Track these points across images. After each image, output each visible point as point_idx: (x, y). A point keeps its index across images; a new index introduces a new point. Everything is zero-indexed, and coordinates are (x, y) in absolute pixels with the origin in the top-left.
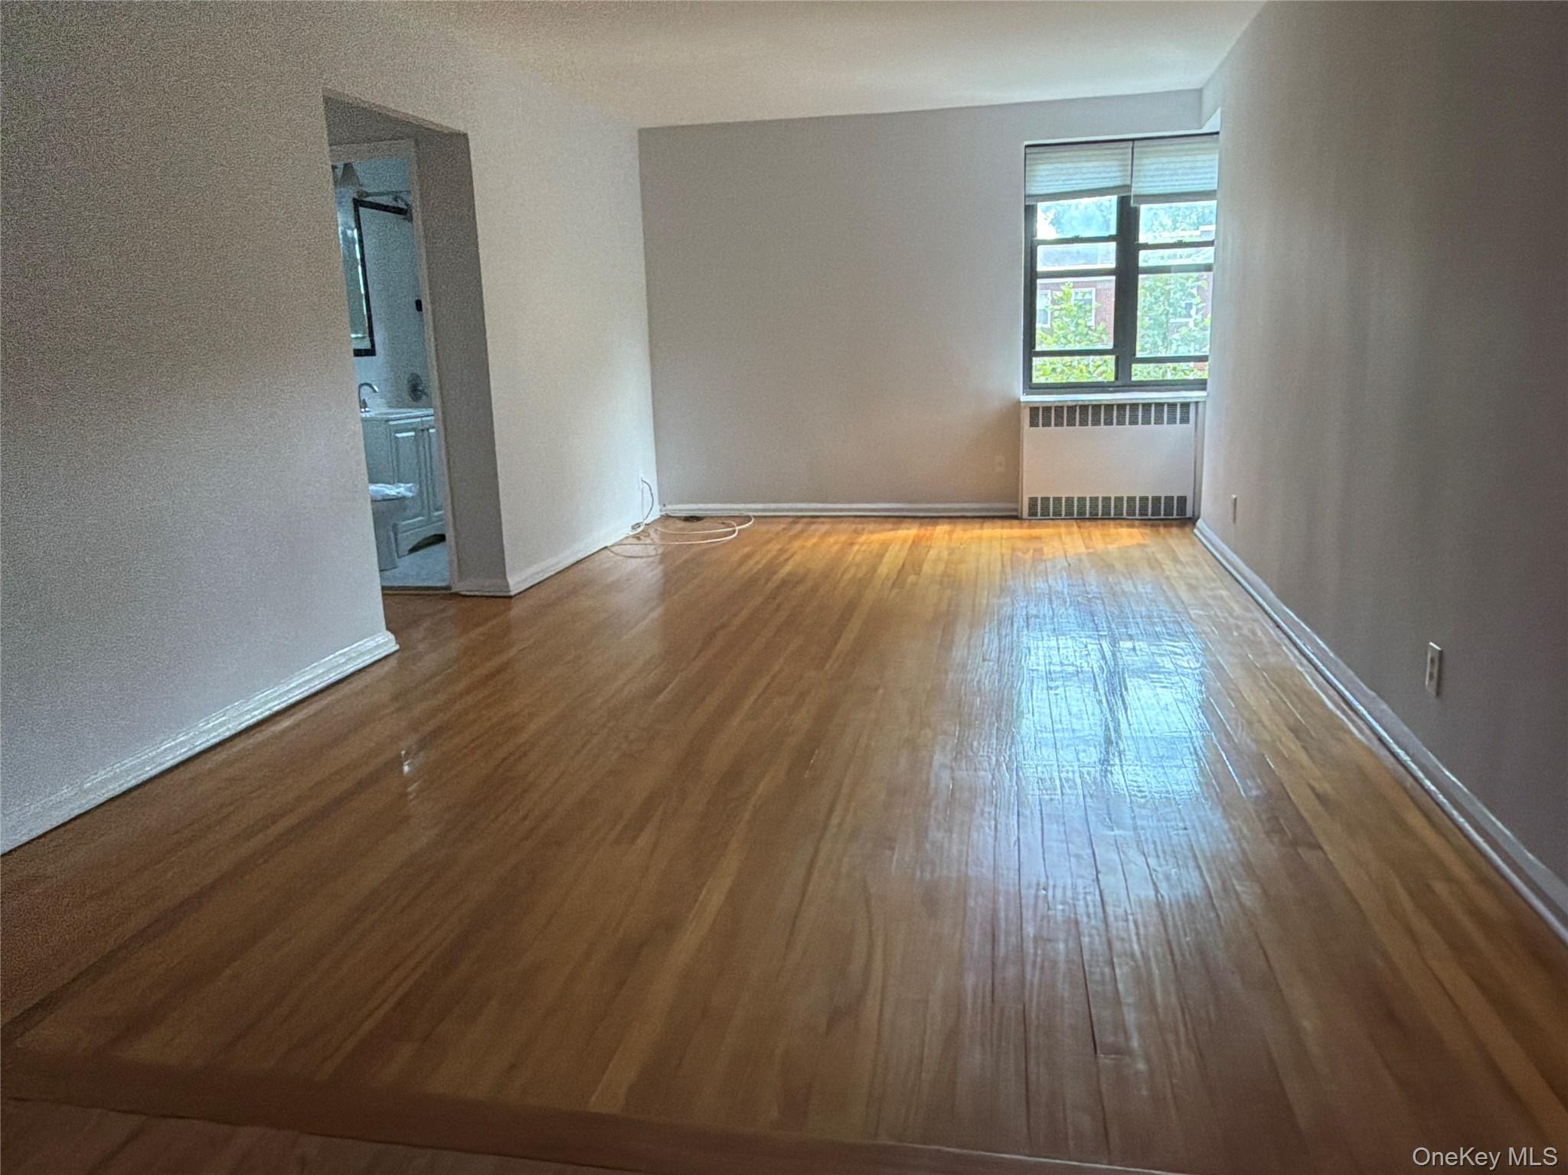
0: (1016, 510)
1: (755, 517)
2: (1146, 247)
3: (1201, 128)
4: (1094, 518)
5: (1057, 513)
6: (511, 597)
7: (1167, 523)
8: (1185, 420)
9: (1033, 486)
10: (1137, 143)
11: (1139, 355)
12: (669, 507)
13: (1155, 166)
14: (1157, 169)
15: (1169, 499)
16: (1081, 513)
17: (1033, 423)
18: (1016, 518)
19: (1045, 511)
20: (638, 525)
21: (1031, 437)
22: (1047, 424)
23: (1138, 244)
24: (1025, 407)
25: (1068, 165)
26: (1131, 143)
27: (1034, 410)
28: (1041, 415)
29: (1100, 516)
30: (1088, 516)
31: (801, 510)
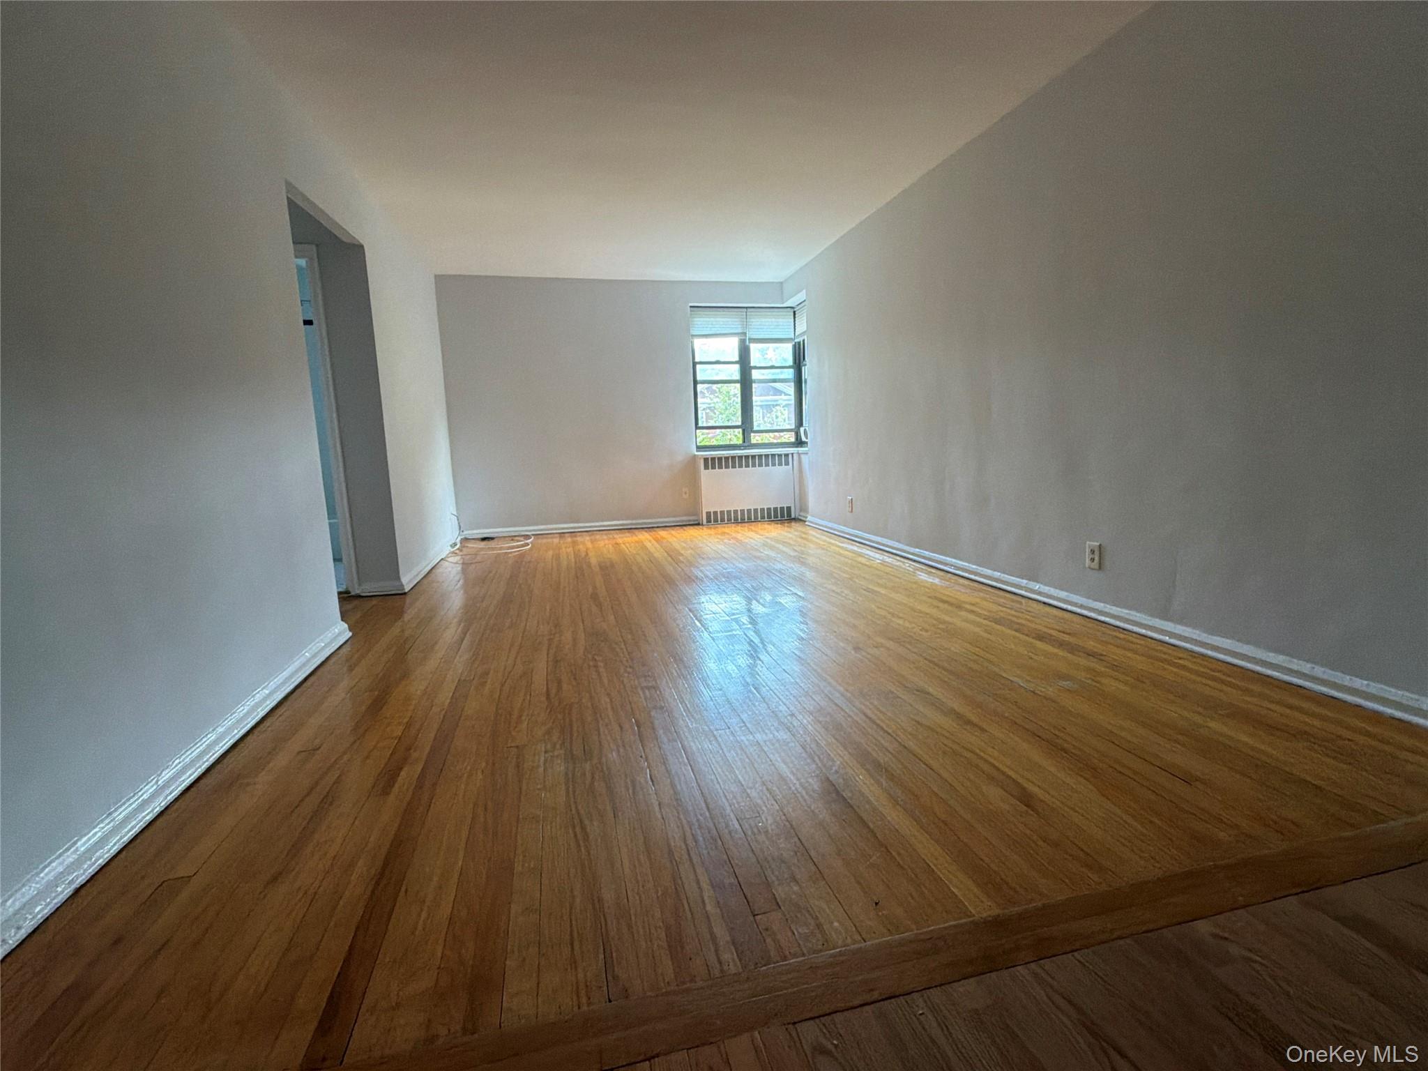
0: (697, 520)
1: (533, 535)
2: (756, 368)
3: (783, 303)
4: (743, 521)
5: (722, 520)
6: (405, 594)
7: (782, 522)
8: (787, 464)
9: (709, 504)
10: (749, 310)
11: (755, 428)
12: (465, 533)
13: (758, 323)
14: (760, 325)
15: (782, 509)
16: (736, 519)
17: (706, 467)
18: (698, 524)
19: (715, 519)
20: (455, 544)
21: (706, 476)
22: (713, 467)
23: (751, 367)
24: (700, 458)
25: (712, 319)
26: (745, 310)
27: (706, 460)
28: (710, 463)
29: (746, 520)
30: (739, 521)
31: (563, 529)
